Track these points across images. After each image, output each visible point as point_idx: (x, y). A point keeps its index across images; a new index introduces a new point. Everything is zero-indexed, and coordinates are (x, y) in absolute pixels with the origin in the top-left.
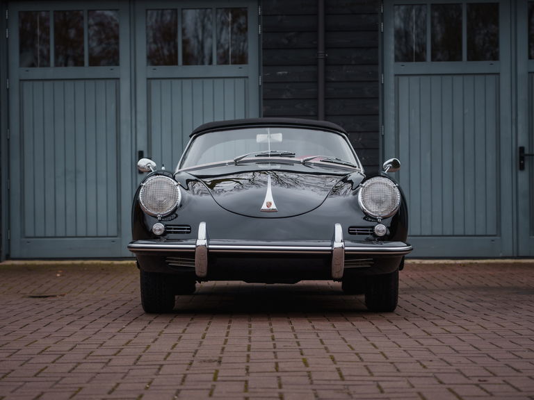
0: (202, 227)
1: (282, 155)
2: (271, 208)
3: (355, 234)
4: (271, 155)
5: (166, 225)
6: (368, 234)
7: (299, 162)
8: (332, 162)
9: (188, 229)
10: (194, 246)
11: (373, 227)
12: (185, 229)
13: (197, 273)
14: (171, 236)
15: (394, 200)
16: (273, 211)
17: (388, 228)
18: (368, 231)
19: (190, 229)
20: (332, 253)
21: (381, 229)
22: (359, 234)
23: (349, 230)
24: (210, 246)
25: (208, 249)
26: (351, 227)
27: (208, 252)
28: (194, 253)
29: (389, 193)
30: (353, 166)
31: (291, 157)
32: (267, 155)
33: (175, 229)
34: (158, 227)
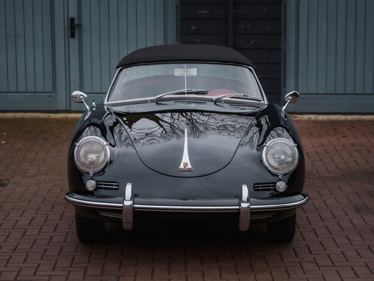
0: (129, 189)
1: (197, 93)
2: (188, 167)
3: (259, 190)
4: (188, 93)
5: (97, 182)
6: (270, 190)
7: (211, 100)
8: (240, 98)
9: (116, 186)
10: (122, 205)
11: (275, 183)
12: (113, 185)
13: (124, 227)
14: (102, 192)
15: (293, 156)
16: (189, 170)
17: (287, 184)
18: (270, 186)
19: (117, 186)
20: (239, 212)
21: (281, 186)
22: (263, 190)
23: (254, 187)
24: (135, 206)
25: (134, 208)
26: (255, 184)
27: (133, 210)
28: (121, 211)
29: (289, 152)
30: (258, 100)
31: (204, 94)
32: (184, 93)
33: (105, 185)
34: (91, 184)
